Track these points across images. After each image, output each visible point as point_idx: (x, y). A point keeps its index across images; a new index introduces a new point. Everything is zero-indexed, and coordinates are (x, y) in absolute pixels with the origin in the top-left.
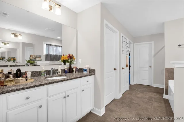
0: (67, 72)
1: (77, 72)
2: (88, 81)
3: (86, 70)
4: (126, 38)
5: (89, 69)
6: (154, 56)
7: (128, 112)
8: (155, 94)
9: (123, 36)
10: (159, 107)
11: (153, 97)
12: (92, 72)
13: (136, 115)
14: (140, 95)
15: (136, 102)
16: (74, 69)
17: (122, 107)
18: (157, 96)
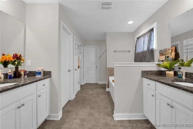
0: (11, 77)
1: (26, 76)
2: (44, 85)
3: (40, 73)
4: (78, 41)
5: (44, 71)
6: (99, 58)
7: (84, 108)
8: (101, 89)
9: (76, 38)
10: (104, 98)
11: (100, 92)
12: (47, 74)
13: (90, 109)
14: (91, 92)
15: (89, 99)
16: (22, 73)
17: (78, 106)
18: (102, 90)
